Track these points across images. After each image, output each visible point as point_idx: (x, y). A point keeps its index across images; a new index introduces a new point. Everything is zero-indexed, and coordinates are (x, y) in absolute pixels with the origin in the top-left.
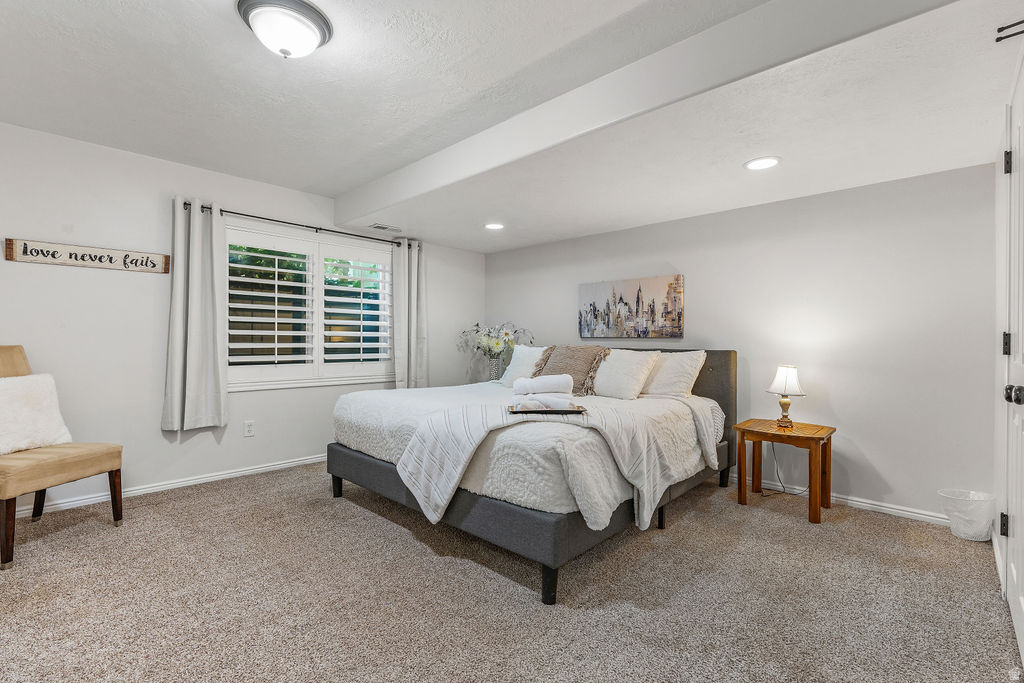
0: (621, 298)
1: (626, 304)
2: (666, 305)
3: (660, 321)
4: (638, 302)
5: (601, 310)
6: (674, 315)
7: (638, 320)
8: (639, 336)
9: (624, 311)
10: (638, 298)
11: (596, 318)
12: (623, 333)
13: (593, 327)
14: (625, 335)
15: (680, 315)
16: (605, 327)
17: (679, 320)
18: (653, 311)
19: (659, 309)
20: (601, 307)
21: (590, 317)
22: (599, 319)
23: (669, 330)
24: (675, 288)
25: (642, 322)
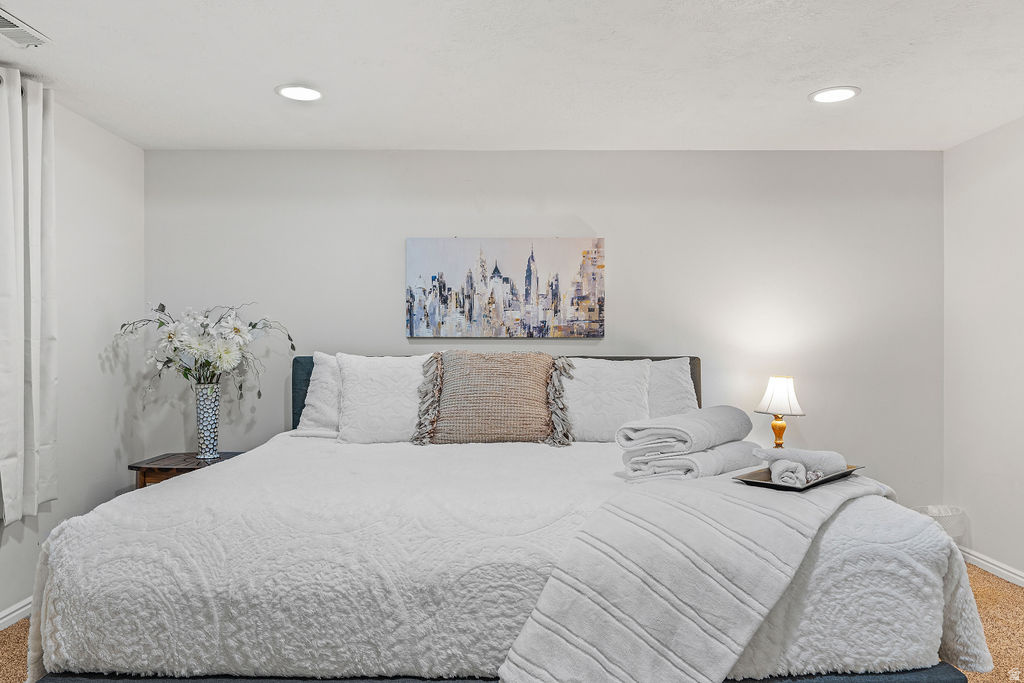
0: (496, 271)
1: (506, 280)
2: (579, 284)
3: (568, 311)
4: (528, 277)
5: (455, 290)
6: (593, 302)
7: (528, 308)
8: (530, 336)
9: (502, 292)
10: (529, 271)
11: (445, 301)
12: (499, 331)
13: (438, 319)
14: (504, 335)
15: (601, 302)
16: (463, 320)
17: (601, 309)
18: (555, 295)
19: (567, 292)
20: (456, 284)
21: (432, 300)
22: (452, 303)
23: (584, 325)
24: (593, 257)
25: (536, 312)
